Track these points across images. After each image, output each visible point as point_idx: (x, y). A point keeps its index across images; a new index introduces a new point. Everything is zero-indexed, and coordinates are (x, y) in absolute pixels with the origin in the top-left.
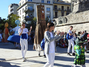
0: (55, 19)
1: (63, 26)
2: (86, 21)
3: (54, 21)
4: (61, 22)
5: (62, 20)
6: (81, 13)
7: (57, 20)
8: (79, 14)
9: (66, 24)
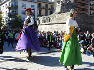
0: (39, 18)
1: (46, 24)
4: (44, 21)
5: (45, 19)
6: (63, 14)
7: (41, 19)
9: (49, 23)
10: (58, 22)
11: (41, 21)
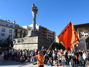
0: (15, 39)
1: (20, 44)
2: (34, 43)
3: (14, 40)
4: (19, 42)
5: (20, 40)
6: (32, 37)
7: (16, 40)
8: (31, 38)
9: (22, 43)
10: (29, 43)
11: (16, 42)
